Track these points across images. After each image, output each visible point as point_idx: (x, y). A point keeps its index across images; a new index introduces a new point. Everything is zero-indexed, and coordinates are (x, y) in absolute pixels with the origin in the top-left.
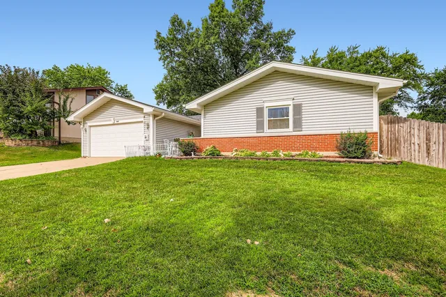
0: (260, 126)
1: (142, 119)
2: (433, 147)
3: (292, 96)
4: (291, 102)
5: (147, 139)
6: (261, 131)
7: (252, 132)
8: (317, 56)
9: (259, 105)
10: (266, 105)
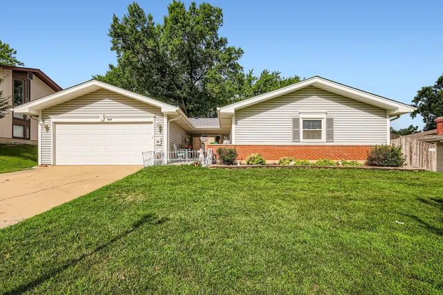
0: (296, 135)
1: (152, 120)
2: (414, 157)
3: (326, 111)
4: (324, 116)
5: (159, 144)
6: (297, 140)
7: (289, 142)
8: (253, 76)
9: (295, 115)
10: (302, 116)
